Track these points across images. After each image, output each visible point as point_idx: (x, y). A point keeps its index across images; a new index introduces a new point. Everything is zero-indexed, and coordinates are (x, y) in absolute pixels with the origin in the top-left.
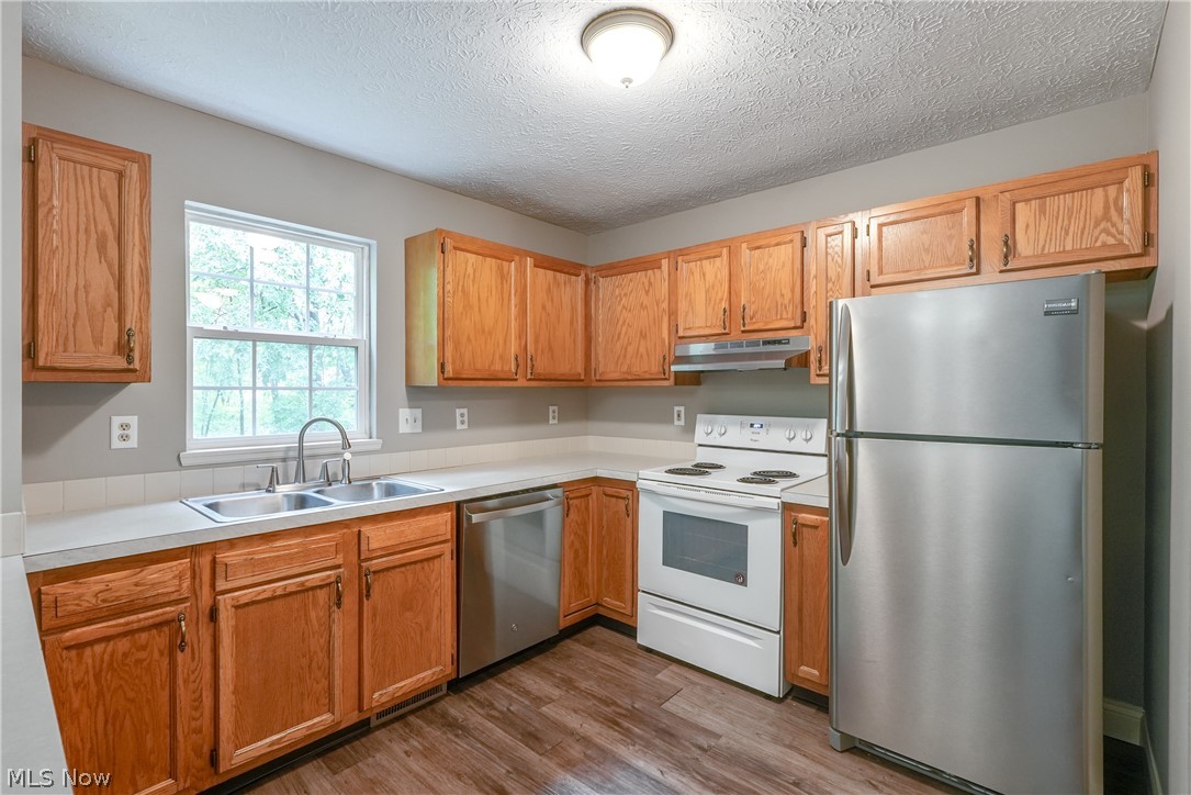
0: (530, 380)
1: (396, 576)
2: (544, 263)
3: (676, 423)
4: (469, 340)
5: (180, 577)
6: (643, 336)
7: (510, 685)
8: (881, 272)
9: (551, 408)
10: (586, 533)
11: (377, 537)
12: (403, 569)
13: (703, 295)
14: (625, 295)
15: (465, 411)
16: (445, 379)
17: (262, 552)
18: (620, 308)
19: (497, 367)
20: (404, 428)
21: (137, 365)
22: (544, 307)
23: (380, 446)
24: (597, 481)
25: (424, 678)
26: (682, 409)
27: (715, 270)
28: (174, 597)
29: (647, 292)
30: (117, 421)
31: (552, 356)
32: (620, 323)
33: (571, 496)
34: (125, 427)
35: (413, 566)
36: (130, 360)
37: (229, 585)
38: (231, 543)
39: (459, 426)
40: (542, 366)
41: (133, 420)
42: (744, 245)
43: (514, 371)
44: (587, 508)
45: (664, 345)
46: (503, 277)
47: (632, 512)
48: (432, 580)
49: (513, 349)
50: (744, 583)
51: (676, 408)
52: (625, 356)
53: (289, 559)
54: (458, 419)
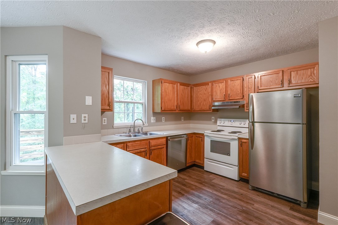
0: (179, 111)
2: (182, 84)
3: (212, 121)
4: (167, 102)
5: (122, 147)
6: (205, 100)
8: (261, 87)
9: (182, 117)
10: (192, 145)
11: (153, 143)
12: (157, 150)
13: (219, 91)
14: (200, 91)
15: (164, 118)
16: (162, 111)
17: (134, 144)
18: (199, 94)
19: (172, 108)
20: (152, 121)
22: (182, 94)
23: (148, 125)
24: (194, 133)
26: (214, 117)
27: (222, 86)
29: (206, 91)
31: (184, 105)
32: (199, 97)
33: (189, 136)
34: (105, 120)
35: (159, 149)
36: (110, 107)
37: (129, 150)
38: (129, 142)
39: (163, 121)
40: (182, 108)
41: (106, 119)
42: (229, 80)
43: (176, 109)
44: (192, 139)
45: (210, 103)
46: (173, 88)
47: (203, 141)
48: (162, 153)
49: (176, 104)
50: (230, 155)
51: (212, 117)
52: (200, 105)
53: (138, 146)
54: (163, 119)
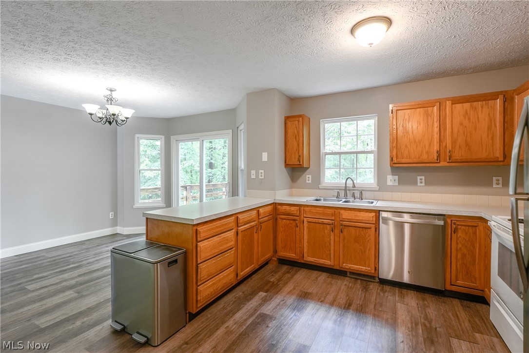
0: (448, 162)
1: (352, 230)
4: (406, 146)
5: (297, 211)
7: (401, 293)
10: (474, 247)
11: (346, 215)
12: (355, 228)
15: (423, 177)
16: (393, 163)
17: (313, 210)
19: (425, 157)
20: (389, 183)
21: (301, 163)
23: (378, 189)
24: (482, 219)
25: (362, 269)
28: (296, 215)
30: (307, 176)
31: (469, 149)
33: (458, 223)
34: (309, 178)
35: (359, 228)
36: (300, 162)
37: (306, 216)
38: (307, 206)
39: (419, 184)
40: (457, 155)
41: (310, 176)
43: (436, 158)
44: (475, 233)
46: (428, 115)
48: (367, 236)
49: (436, 147)
53: (320, 214)
54: (419, 181)
